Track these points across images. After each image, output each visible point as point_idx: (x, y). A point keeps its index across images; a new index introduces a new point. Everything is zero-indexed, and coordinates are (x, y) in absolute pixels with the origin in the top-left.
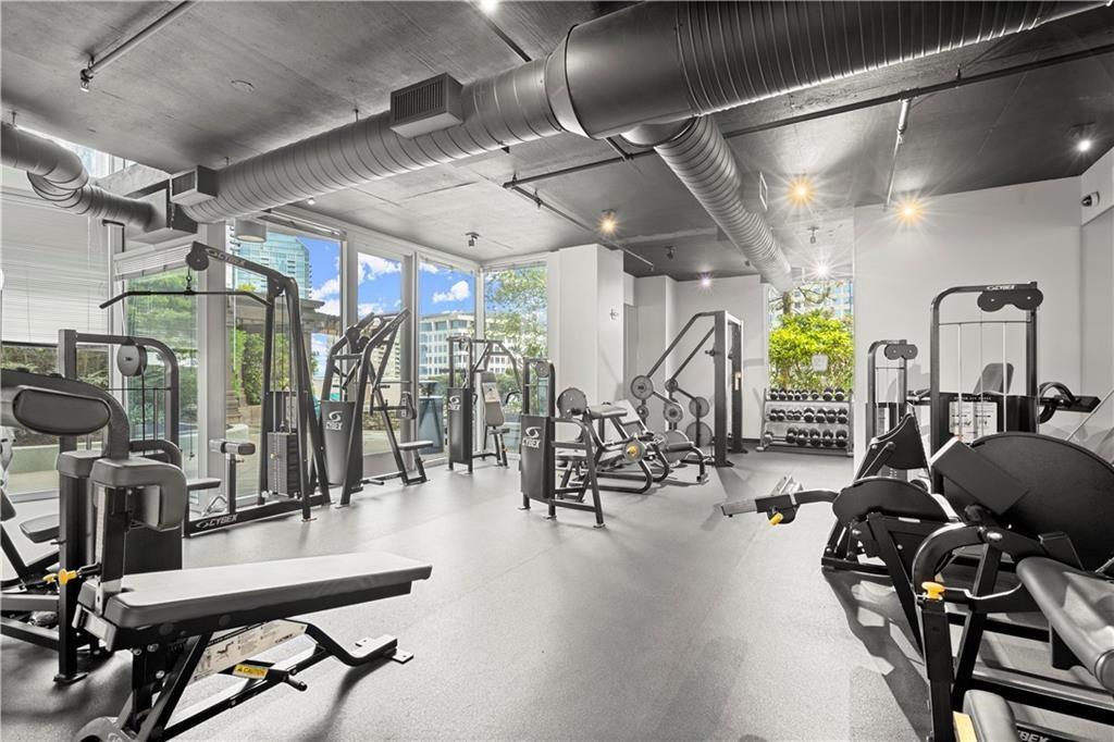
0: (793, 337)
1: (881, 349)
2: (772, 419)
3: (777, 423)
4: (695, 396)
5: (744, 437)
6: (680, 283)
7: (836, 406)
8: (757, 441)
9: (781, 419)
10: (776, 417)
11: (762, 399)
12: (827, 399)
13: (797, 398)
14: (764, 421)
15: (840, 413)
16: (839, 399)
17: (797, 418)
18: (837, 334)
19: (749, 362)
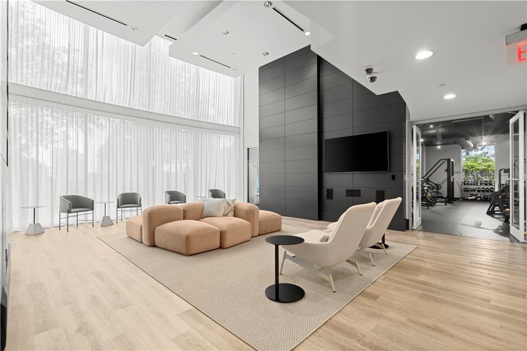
0: (472, 164)
1: (502, 171)
2: (465, 191)
3: (466, 192)
4: (436, 183)
5: (455, 197)
6: (429, 147)
7: (489, 187)
8: (459, 198)
9: (468, 191)
10: (466, 190)
11: (460, 185)
12: (486, 184)
13: (474, 184)
14: (462, 192)
15: (491, 189)
16: (491, 184)
17: (474, 191)
18: (490, 163)
19: (456, 173)
